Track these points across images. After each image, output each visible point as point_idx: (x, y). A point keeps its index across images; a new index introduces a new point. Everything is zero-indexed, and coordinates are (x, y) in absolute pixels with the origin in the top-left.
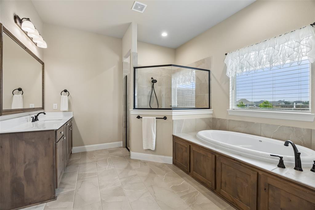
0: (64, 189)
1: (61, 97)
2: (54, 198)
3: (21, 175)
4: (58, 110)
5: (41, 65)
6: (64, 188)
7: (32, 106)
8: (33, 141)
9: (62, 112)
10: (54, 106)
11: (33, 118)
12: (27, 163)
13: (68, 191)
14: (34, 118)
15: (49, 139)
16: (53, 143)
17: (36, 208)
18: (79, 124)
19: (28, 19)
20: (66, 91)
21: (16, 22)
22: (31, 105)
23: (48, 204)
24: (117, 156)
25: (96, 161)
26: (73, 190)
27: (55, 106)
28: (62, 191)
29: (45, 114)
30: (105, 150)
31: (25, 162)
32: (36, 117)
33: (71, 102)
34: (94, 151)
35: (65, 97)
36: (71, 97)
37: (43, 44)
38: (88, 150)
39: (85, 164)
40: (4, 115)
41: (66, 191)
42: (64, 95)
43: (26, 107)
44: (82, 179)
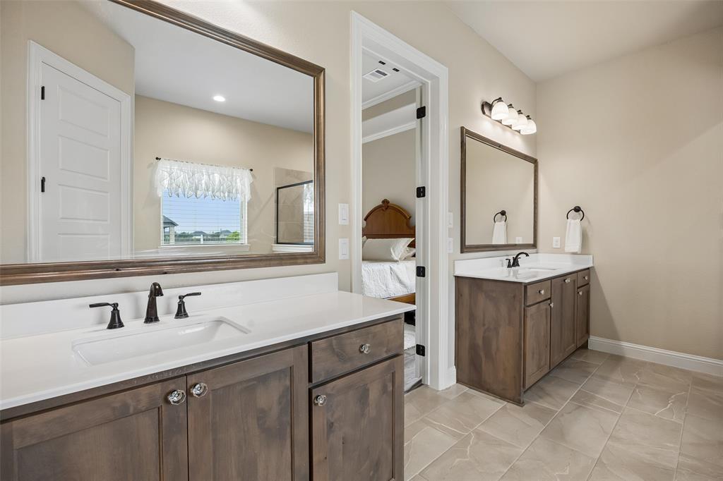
0: (541, 400)
1: (567, 223)
2: (519, 403)
3: (480, 342)
4: (560, 251)
5: (532, 165)
6: (541, 397)
7: (519, 241)
8: (494, 295)
9: (569, 257)
10: (554, 242)
11: (509, 262)
12: (486, 327)
13: (546, 405)
14: (512, 261)
15: (514, 297)
16: (520, 307)
17: (493, 400)
18: (609, 286)
19: (500, 100)
20: (577, 209)
21: (484, 113)
22: (517, 238)
23: (510, 406)
24: (714, 403)
25: (638, 387)
26: (556, 409)
27: (556, 241)
28: (535, 400)
29: (527, 255)
30: (685, 373)
31: (484, 325)
32: (516, 260)
33: (590, 234)
34: (645, 363)
35: (575, 223)
36: (589, 222)
37: (530, 128)
38: (629, 355)
39: (605, 378)
40: (467, 252)
41: (543, 404)
42: (574, 218)
43: (511, 242)
44: (582, 402)
